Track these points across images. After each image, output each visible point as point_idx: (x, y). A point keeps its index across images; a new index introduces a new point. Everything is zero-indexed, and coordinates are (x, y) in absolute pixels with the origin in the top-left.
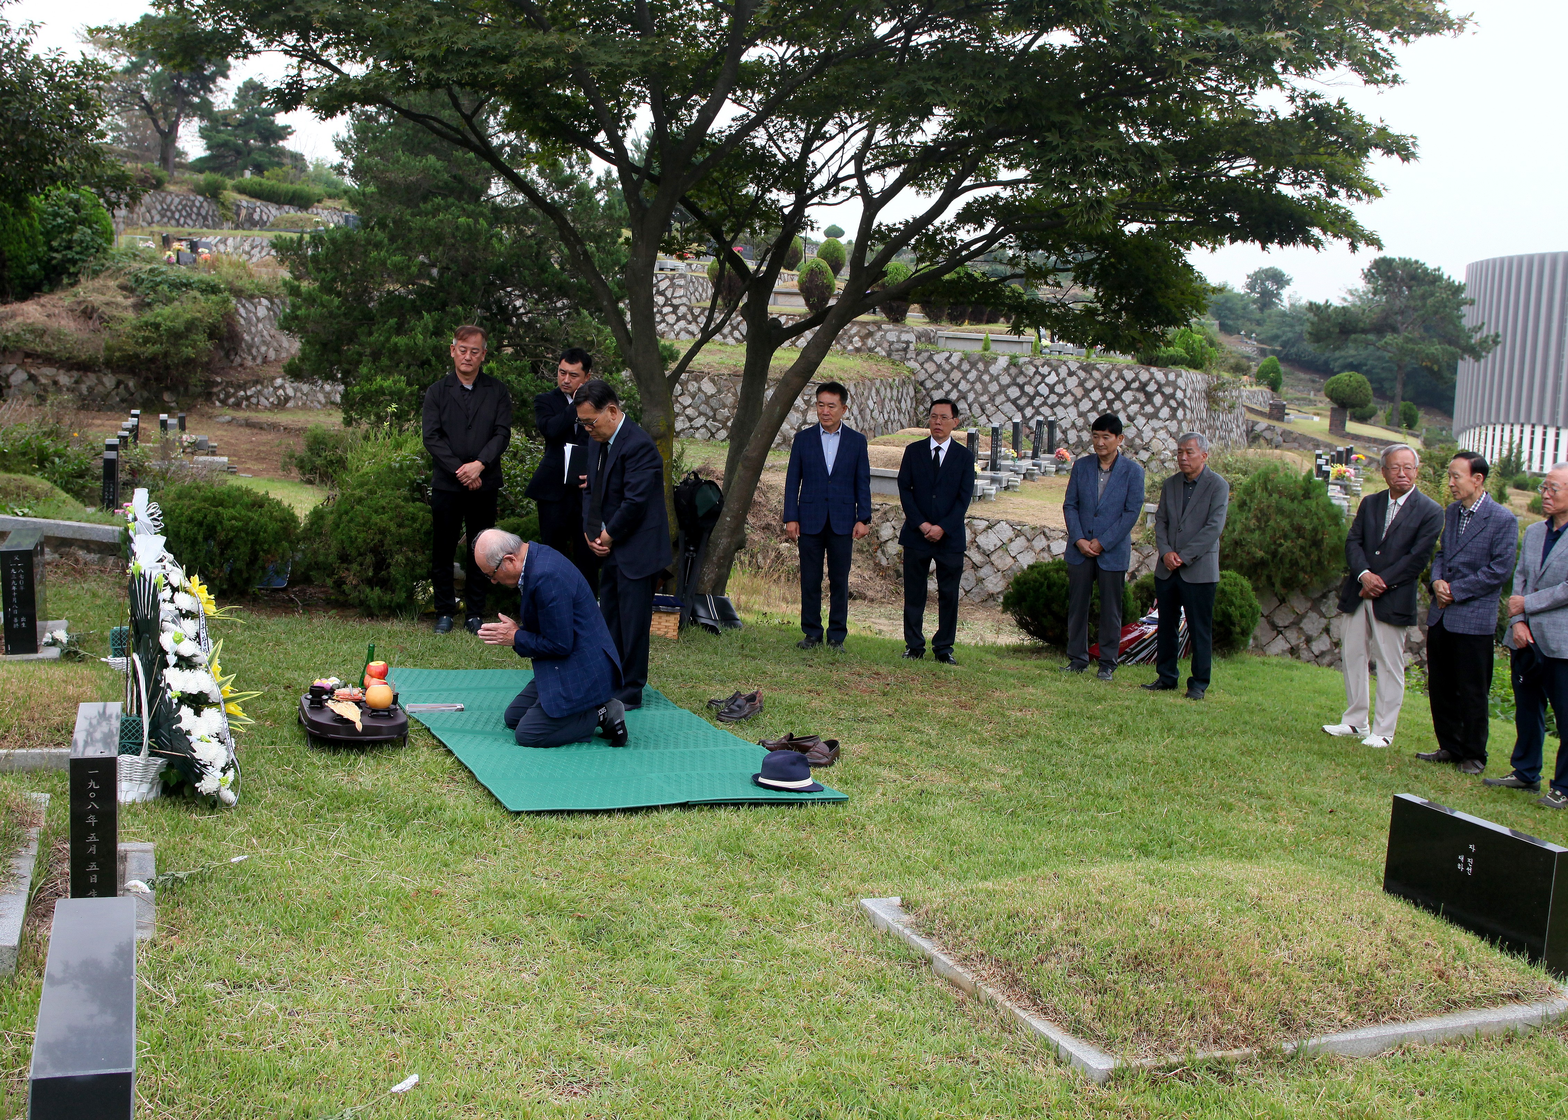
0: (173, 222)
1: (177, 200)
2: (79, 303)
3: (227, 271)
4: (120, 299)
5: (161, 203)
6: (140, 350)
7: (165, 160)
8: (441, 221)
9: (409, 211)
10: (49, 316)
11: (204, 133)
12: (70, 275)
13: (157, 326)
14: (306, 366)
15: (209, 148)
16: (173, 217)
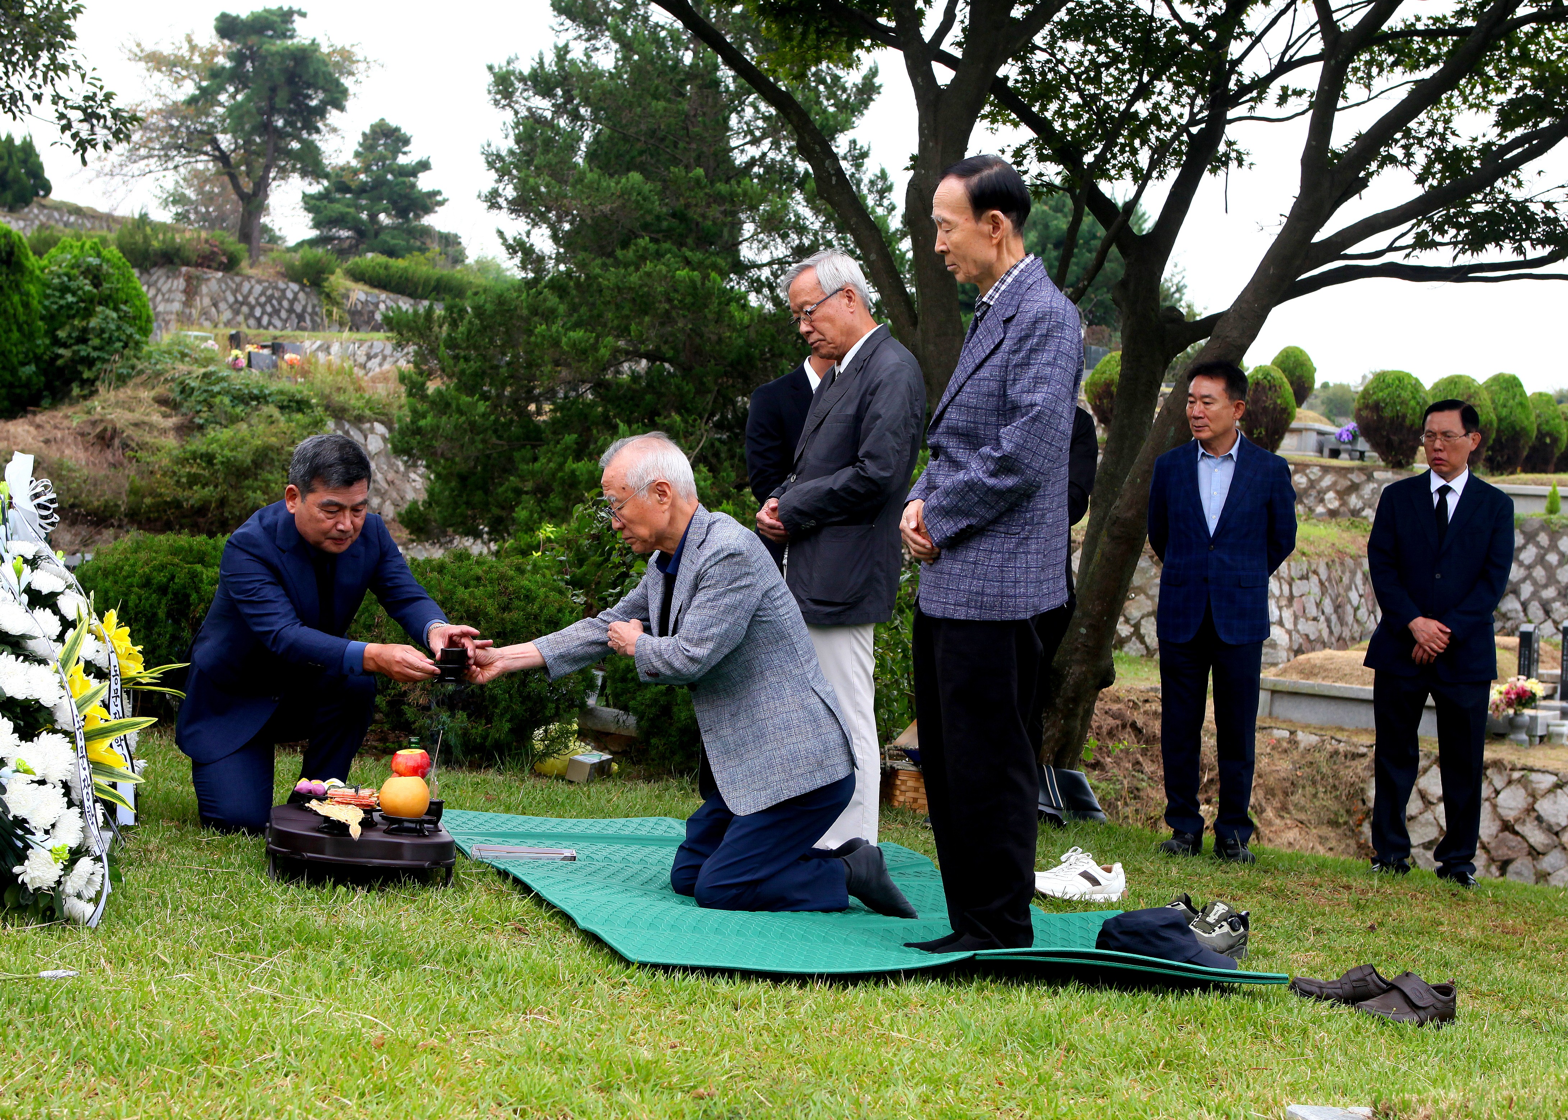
0: (252, 322)
1: (258, 289)
2: (94, 423)
3: (322, 378)
4: (156, 418)
5: (234, 293)
6: (181, 494)
7: (246, 236)
8: (649, 275)
9: (599, 261)
10: (47, 442)
11: (311, 203)
12: (83, 383)
13: (209, 458)
14: (435, 514)
15: (317, 225)
16: (251, 314)
